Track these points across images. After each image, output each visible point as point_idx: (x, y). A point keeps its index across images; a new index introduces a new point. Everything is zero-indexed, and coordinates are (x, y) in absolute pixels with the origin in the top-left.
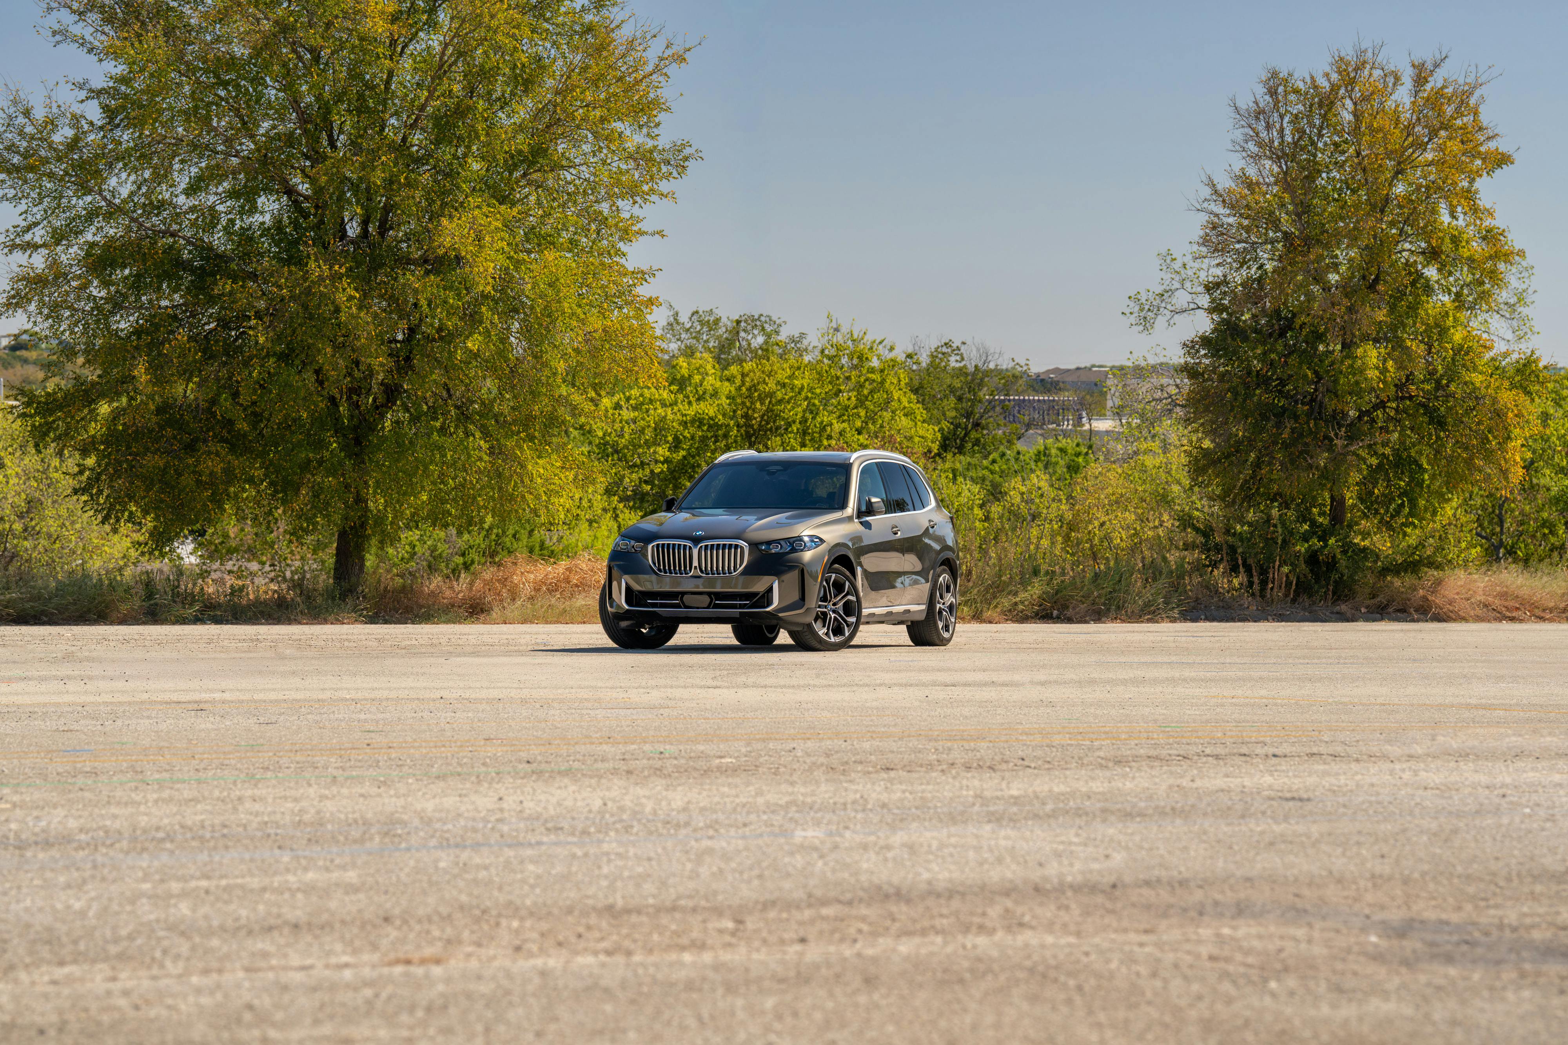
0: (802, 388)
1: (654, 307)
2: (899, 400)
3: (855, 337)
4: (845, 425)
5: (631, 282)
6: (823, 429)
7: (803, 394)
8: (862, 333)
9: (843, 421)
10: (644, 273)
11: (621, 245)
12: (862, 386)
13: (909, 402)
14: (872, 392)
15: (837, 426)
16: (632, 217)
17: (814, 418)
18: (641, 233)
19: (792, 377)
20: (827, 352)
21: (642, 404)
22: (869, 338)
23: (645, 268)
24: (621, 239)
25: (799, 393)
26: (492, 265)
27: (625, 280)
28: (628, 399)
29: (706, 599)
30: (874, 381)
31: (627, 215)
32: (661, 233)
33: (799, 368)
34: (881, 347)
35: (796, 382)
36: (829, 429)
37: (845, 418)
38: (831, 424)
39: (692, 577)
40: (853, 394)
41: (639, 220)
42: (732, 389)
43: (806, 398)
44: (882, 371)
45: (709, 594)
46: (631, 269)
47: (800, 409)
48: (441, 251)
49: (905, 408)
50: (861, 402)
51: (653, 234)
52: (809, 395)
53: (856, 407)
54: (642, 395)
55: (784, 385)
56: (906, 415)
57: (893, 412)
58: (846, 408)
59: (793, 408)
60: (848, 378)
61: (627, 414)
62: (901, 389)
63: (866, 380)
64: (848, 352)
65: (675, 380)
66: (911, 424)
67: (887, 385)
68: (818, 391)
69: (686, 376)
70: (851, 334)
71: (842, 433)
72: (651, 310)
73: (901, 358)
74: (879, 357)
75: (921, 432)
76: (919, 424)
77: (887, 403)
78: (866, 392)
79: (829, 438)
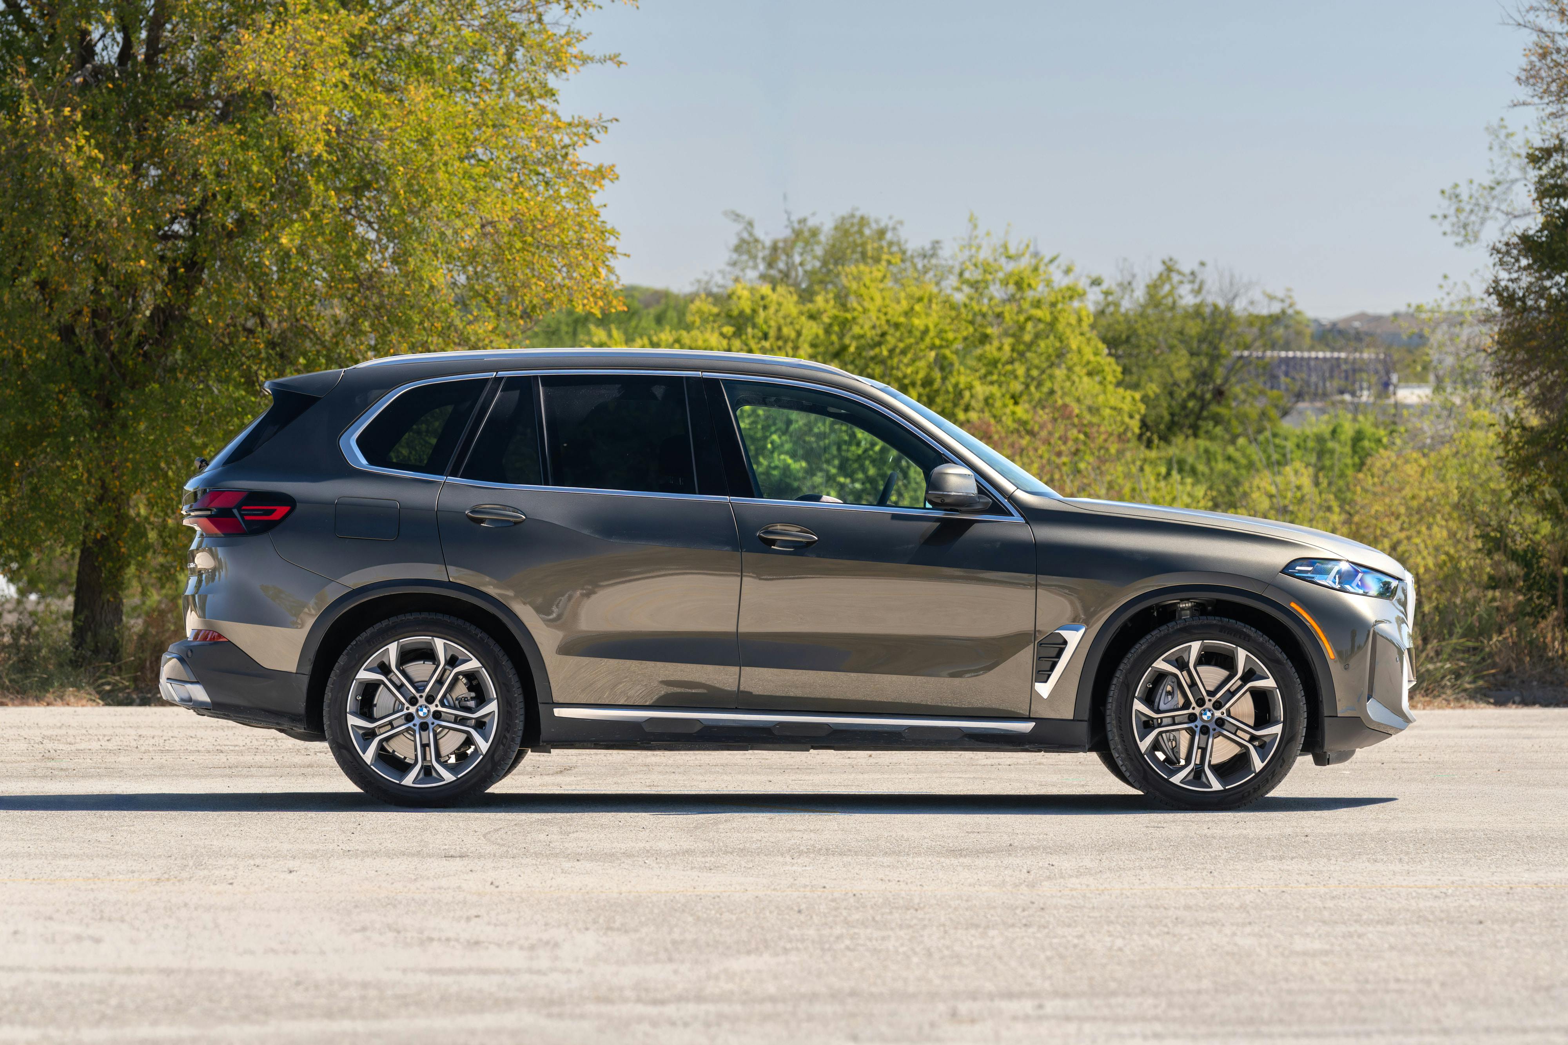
0: (926, 331)
1: (606, 182)
2: (1079, 351)
3: (1012, 251)
4: (994, 389)
5: (567, 140)
6: (959, 394)
7: (928, 340)
8: (1022, 246)
9: (992, 383)
10: (587, 125)
11: (552, 81)
12: (1022, 328)
13: (1096, 354)
14: (1037, 336)
15: (981, 390)
16: (568, 33)
17: (944, 379)
18: (585, 60)
19: (909, 313)
20: (967, 275)
22: (1032, 254)
23: (589, 117)
24: (550, 67)
25: (922, 339)
26: (325, 109)
27: (557, 137)
30: (1040, 320)
31: (562, 31)
32: (615, 59)
33: (920, 300)
34: (1052, 268)
35: (916, 322)
36: (967, 394)
37: (995, 377)
38: (970, 387)
40: (1008, 342)
41: (580, 37)
43: (933, 347)
44: (1053, 305)
46: (566, 118)
48: (239, 87)
49: (1088, 363)
50: (1020, 354)
51: (603, 61)
52: (937, 342)
53: (1011, 362)
55: (897, 326)
56: (1090, 374)
57: (1070, 369)
58: (995, 363)
59: (913, 361)
60: (999, 316)
62: (1082, 334)
63: (1029, 319)
64: (1001, 275)
65: (730, 318)
66: (1098, 388)
67: (1060, 327)
68: (950, 336)
69: (748, 311)
70: (1005, 247)
71: (988, 401)
72: (601, 186)
73: (1083, 284)
74: (1049, 283)
75: (1113, 402)
76: (1110, 388)
77: (1061, 355)
78: (1027, 338)
79: (968, 408)
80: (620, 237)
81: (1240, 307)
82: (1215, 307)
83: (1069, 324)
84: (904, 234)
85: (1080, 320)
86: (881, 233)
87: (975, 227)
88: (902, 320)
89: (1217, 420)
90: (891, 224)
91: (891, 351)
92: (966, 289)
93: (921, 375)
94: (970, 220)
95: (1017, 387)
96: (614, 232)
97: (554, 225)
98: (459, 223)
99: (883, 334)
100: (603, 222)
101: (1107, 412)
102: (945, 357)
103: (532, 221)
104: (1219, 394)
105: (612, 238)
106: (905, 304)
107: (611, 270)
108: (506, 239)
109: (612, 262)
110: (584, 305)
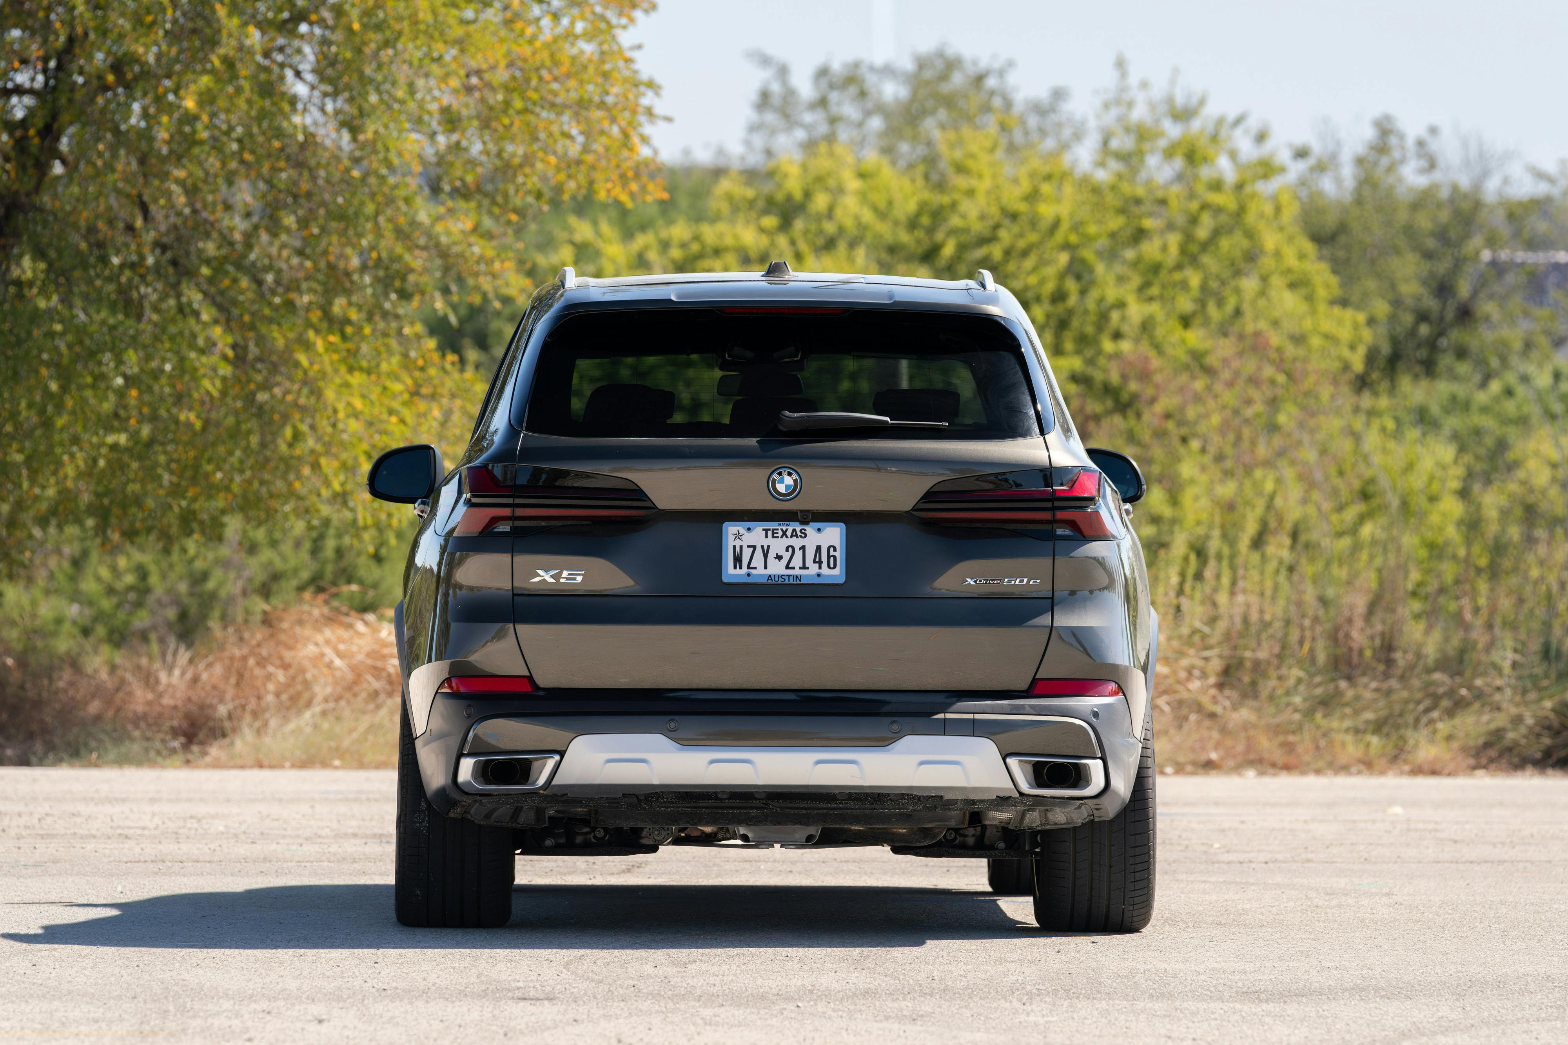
0: (1056, 225)
2: (1277, 254)
3: (1180, 107)
4: (1155, 308)
6: (1103, 317)
7: (1058, 237)
8: (1195, 100)
9: (1151, 299)
12: (1194, 220)
13: (1301, 257)
14: (1216, 233)
15: (1136, 311)
17: (1083, 292)
19: (1033, 197)
20: (1114, 144)
22: (1211, 111)
25: (1050, 235)
30: (1220, 209)
33: (1048, 177)
34: (1238, 132)
35: (1042, 209)
36: (1115, 316)
37: (1156, 291)
38: (1121, 305)
40: (1174, 240)
43: (1065, 246)
44: (1240, 186)
49: (1289, 271)
50: (1192, 256)
52: (1072, 239)
53: (1179, 267)
55: (1014, 217)
56: (1292, 286)
57: (1264, 279)
58: (1156, 268)
60: (1163, 202)
62: (1281, 229)
63: (1204, 207)
64: (1162, 143)
65: (770, 205)
66: (1303, 307)
67: (1250, 218)
68: (1092, 229)
69: (798, 195)
70: (1170, 101)
71: (1147, 326)
72: (632, 20)
73: (1284, 156)
74: (1233, 155)
75: (1327, 326)
76: (1322, 307)
77: (1251, 257)
78: (1202, 233)
79: (1117, 336)
80: (663, 93)
81: (1492, 188)
82: (1455, 188)
83: (1262, 216)
84: (1012, 79)
85: (1278, 209)
86: (979, 79)
87: (1125, 73)
88: (1022, 206)
89: (1461, 353)
90: (996, 65)
91: (1007, 253)
92: (1114, 165)
93: (1050, 287)
94: (1117, 64)
95: (1185, 304)
96: (651, 85)
97: (568, 75)
99: (996, 227)
100: (637, 70)
101: (1316, 342)
102: (1083, 262)
103: (537, 69)
104: (1465, 314)
105: (650, 94)
106: (1025, 186)
107: (645, 140)
108: (500, 97)
109: (649, 129)
110: (609, 191)
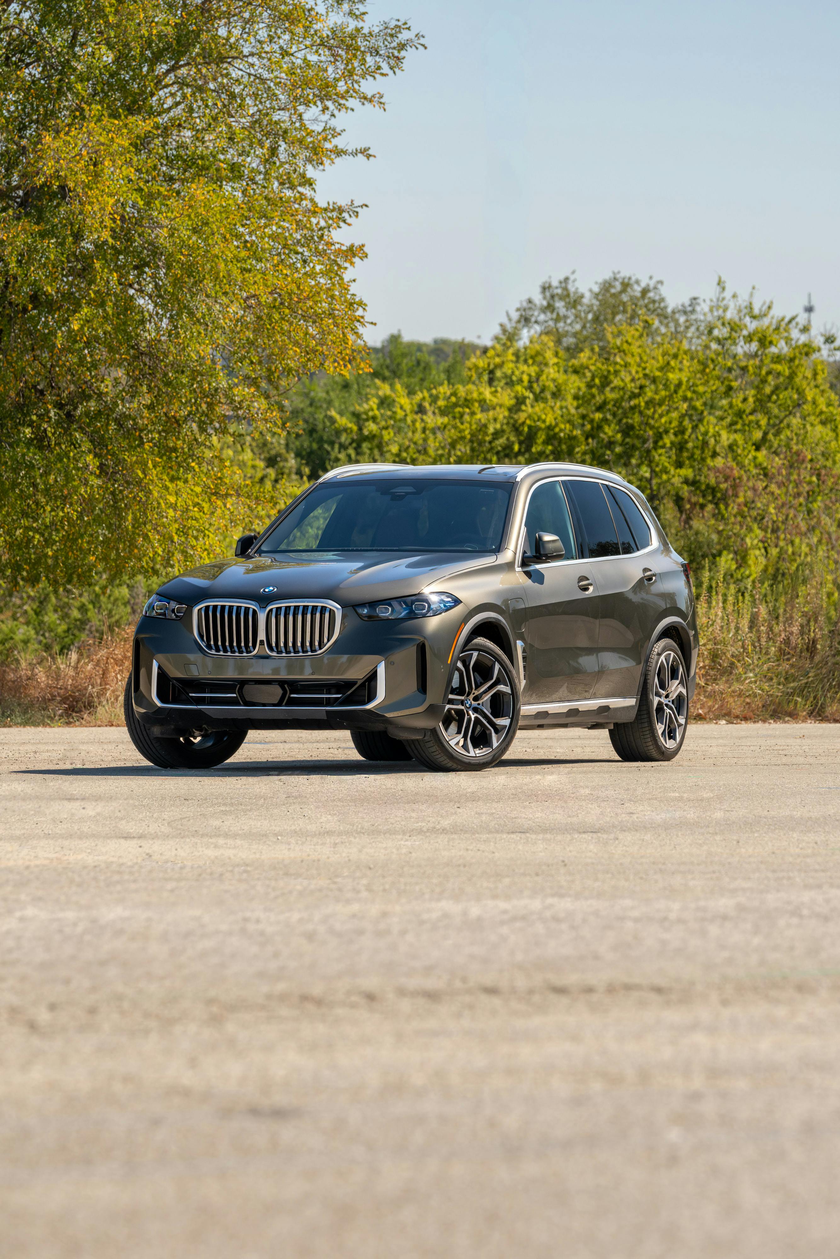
0: (679, 385)
1: (356, 260)
2: (814, 402)
3: (756, 311)
4: (738, 437)
5: (323, 223)
6: (706, 443)
7: (681, 393)
8: (765, 308)
9: (736, 431)
10: (341, 210)
11: (311, 172)
12: (764, 381)
13: (829, 405)
14: (777, 388)
15: (726, 438)
16: (324, 130)
17: (695, 427)
18: (339, 152)
19: (665, 367)
20: (716, 332)
21: (456, 405)
22: (777, 312)
23: (343, 202)
24: (309, 160)
25: (676, 392)
26: (112, 201)
27: (314, 220)
28: (434, 399)
29: (279, 691)
30: (779, 374)
31: (319, 128)
32: (365, 152)
33: (675, 356)
34: (792, 327)
35: (671, 376)
37: (739, 427)
38: (717, 435)
39: (256, 656)
40: (752, 394)
41: (336, 134)
42: (583, 386)
43: (685, 399)
44: (792, 360)
45: (282, 683)
46: (322, 204)
47: (675, 415)
48: (40, 181)
49: (821, 413)
50: (761, 404)
51: (355, 154)
52: (689, 395)
53: (754, 412)
54: (454, 394)
55: (654, 380)
56: (823, 423)
57: (804, 418)
58: (741, 413)
59: (668, 412)
60: (744, 370)
61: (432, 420)
62: (817, 386)
63: (769, 373)
64: (745, 333)
66: (832, 434)
67: (798, 380)
68: (700, 389)
70: (750, 307)
71: (731, 447)
72: (352, 264)
73: (819, 341)
74: (788, 340)
77: (798, 405)
78: (768, 390)
79: (715, 455)
80: (368, 308)
83: (805, 378)
84: (663, 292)
85: (815, 374)
86: (646, 292)
87: (724, 289)
88: (658, 374)
90: (654, 283)
92: (714, 346)
94: (719, 284)
95: (757, 435)
96: (361, 304)
97: (308, 298)
98: (225, 300)
99: (641, 387)
100: (353, 295)
102: (695, 408)
103: (289, 294)
105: (361, 309)
106: (661, 360)
107: (358, 336)
108: (266, 311)
109: (361, 330)
